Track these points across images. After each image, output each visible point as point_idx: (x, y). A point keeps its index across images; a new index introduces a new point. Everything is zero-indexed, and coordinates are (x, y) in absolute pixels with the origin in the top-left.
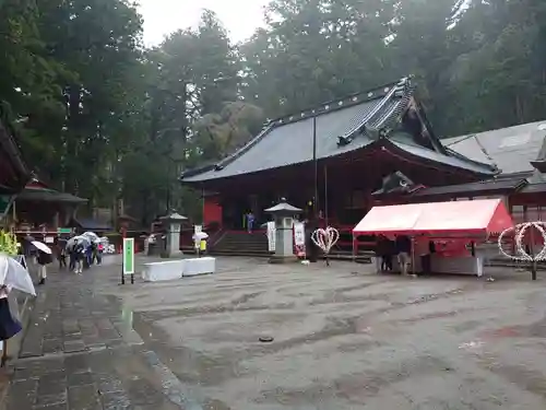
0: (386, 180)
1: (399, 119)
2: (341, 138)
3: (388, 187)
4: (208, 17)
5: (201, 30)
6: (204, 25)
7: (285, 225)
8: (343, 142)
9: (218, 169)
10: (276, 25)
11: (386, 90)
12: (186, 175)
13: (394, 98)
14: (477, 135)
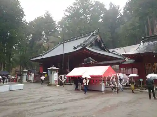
0: (85, 60)
1: (94, 42)
2: (74, 47)
3: (86, 62)
4: (47, 13)
5: (45, 17)
6: (46, 15)
7: (53, 74)
8: (75, 48)
9: (41, 56)
10: (67, 16)
11: (91, 33)
12: (32, 58)
13: (93, 35)
14: (124, 47)
